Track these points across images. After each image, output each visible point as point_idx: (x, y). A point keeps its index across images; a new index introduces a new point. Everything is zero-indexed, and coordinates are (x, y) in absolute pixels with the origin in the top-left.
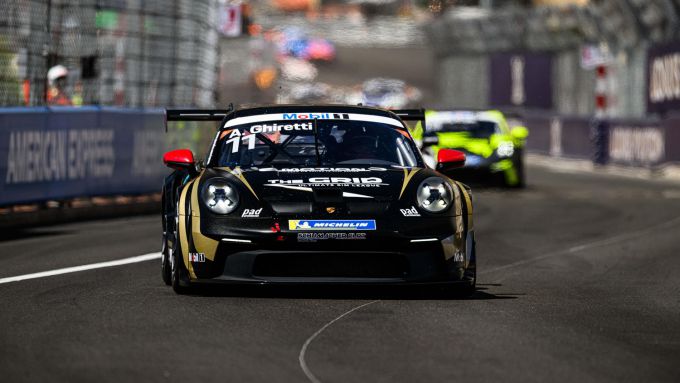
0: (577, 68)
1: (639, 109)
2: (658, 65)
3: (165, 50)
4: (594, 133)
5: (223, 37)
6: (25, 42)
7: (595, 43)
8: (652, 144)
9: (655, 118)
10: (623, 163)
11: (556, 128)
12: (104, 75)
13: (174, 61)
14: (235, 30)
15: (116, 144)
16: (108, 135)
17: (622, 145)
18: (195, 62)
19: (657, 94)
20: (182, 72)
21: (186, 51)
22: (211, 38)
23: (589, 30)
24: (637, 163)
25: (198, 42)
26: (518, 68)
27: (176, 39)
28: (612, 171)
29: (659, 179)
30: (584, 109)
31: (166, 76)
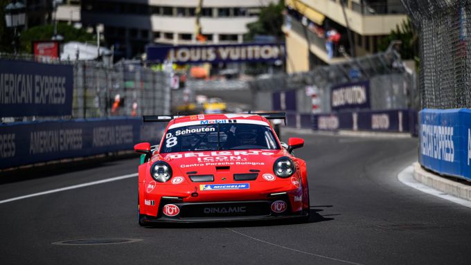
0: (305, 95)
1: (329, 110)
2: (336, 93)
3: (151, 94)
4: (312, 119)
5: (172, 90)
6: (98, 94)
7: (312, 85)
8: (334, 122)
9: (335, 112)
10: (323, 130)
11: (298, 118)
12: (129, 105)
13: (154, 98)
14: (177, 86)
15: (133, 130)
16: (130, 127)
17: (323, 122)
18: (163, 99)
19: (336, 103)
20: (157, 102)
21: (158, 94)
22: (168, 90)
23: (309, 80)
24: (328, 130)
25: (163, 91)
26: (283, 97)
27: (154, 90)
28: (320, 133)
29: (337, 135)
30: (308, 110)
31: (152, 104)
